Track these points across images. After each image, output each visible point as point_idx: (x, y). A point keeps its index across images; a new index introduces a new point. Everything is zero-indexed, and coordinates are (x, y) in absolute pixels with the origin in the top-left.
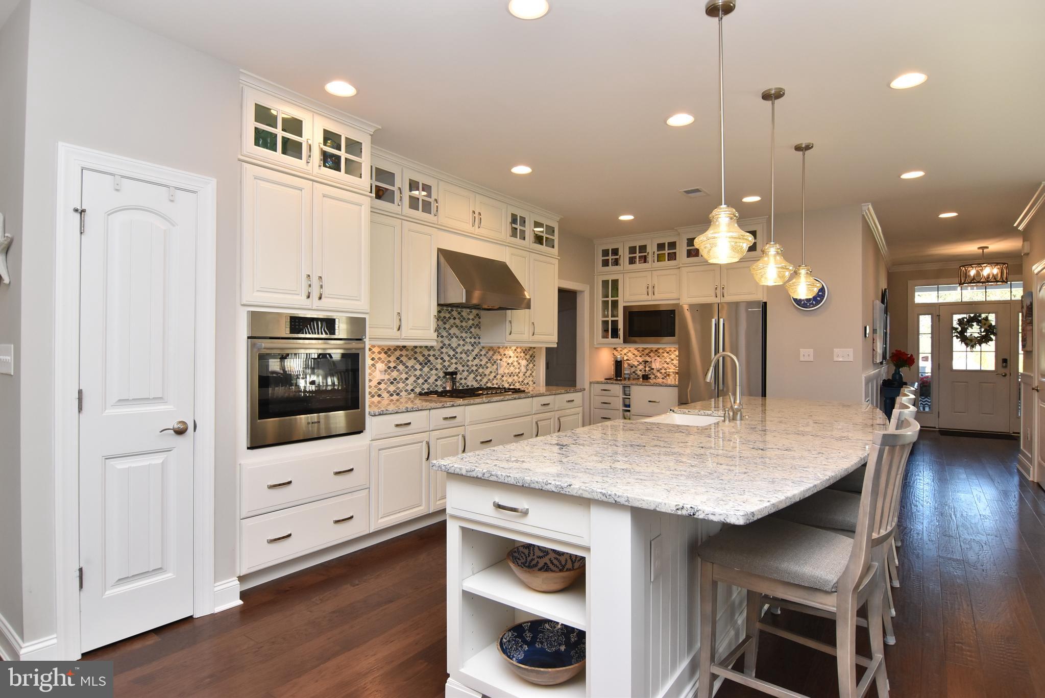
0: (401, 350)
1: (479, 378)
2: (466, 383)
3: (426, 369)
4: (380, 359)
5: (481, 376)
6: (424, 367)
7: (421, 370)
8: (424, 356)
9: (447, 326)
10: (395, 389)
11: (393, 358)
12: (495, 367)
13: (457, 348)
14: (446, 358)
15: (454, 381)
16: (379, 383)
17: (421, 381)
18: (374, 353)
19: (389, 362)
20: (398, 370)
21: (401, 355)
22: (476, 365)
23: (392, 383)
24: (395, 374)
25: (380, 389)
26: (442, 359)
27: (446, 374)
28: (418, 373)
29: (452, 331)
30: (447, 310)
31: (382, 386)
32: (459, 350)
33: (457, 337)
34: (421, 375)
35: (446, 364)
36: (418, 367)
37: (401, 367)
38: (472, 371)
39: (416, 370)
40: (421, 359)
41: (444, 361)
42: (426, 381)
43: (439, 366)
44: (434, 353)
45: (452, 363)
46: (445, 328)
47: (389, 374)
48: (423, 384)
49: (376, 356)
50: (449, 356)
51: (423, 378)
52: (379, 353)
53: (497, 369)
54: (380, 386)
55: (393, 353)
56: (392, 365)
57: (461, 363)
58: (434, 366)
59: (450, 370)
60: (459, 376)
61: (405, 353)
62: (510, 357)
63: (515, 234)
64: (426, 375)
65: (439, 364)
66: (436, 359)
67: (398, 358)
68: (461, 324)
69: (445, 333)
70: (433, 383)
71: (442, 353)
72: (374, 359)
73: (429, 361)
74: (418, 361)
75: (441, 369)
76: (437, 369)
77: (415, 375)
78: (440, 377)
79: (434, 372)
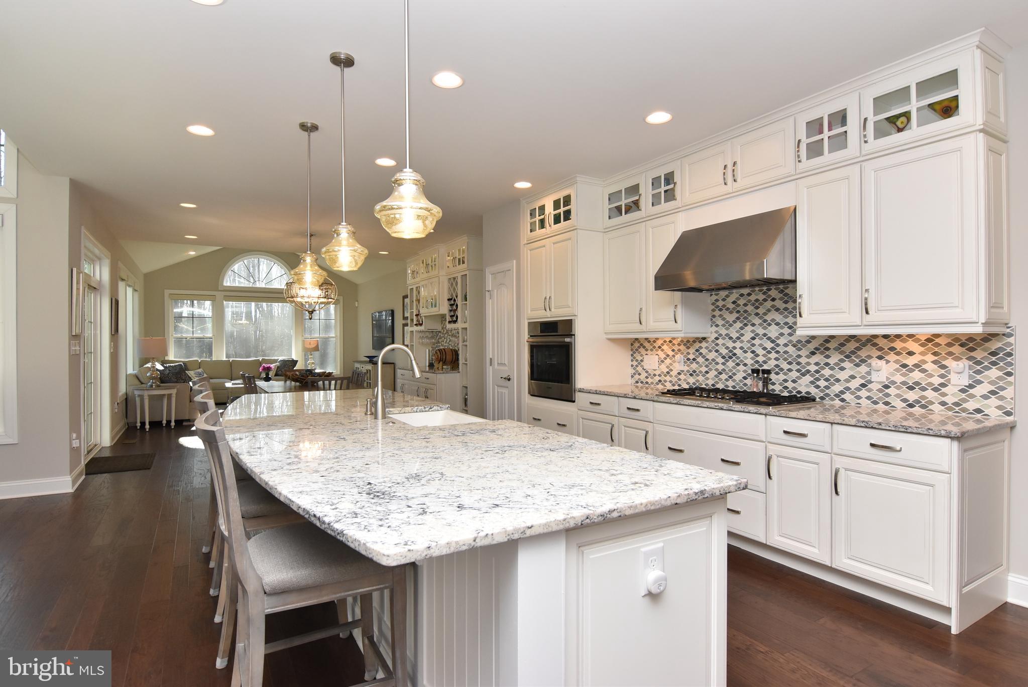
0: (700, 342)
1: (822, 383)
2: (794, 388)
3: (731, 364)
4: (679, 351)
5: (827, 380)
6: (727, 361)
7: (723, 364)
8: (727, 348)
9: (761, 311)
10: (694, 381)
11: (692, 351)
12: (863, 369)
13: (778, 338)
14: (760, 352)
15: (766, 382)
16: (679, 374)
18: (674, 345)
19: (689, 354)
20: (698, 363)
21: (701, 348)
22: (817, 364)
23: (691, 375)
24: (694, 366)
25: (680, 379)
26: (753, 352)
27: (754, 371)
28: (720, 367)
29: (768, 318)
30: (760, 291)
31: (682, 377)
32: (782, 341)
33: (777, 324)
34: (724, 370)
35: (761, 359)
36: (720, 360)
37: (700, 360)
38: (808, 371)
39: (717, 363)
40: (724, 351)
41: (757, 355)
42: (730, 377)
43: (749, 362)
44: (741, 345)
45: (770, 359)
46: (757, 314)
47: (688, 366)
48: (727, 380)
49: (676, 348)
50: (765, 349)
51: (727, 374)
52: (679, 345)
53: (869, 373)
54: (680, 377)
55: (692, 345)
56: (691, 357)
57: (785, 359)
58: (742, 361)
59: (765, 367)
60: (782, 377)
61: (704, 344)
62: (911, 353)
63: (815, 150)
64: (730, 371)
65: (749, 359)
66: (745, 352)
67: (697, 350)
68: (784, 306)
69: (757, 321)
70: (740, 381)
71: (753, 345)
72: (673, 350)
73: (735, 355)
74: (720, 354)
75: (752, 365)
76: (745, 364)
77: (717, 370)
78: (749, 375)
79: (741, 367)
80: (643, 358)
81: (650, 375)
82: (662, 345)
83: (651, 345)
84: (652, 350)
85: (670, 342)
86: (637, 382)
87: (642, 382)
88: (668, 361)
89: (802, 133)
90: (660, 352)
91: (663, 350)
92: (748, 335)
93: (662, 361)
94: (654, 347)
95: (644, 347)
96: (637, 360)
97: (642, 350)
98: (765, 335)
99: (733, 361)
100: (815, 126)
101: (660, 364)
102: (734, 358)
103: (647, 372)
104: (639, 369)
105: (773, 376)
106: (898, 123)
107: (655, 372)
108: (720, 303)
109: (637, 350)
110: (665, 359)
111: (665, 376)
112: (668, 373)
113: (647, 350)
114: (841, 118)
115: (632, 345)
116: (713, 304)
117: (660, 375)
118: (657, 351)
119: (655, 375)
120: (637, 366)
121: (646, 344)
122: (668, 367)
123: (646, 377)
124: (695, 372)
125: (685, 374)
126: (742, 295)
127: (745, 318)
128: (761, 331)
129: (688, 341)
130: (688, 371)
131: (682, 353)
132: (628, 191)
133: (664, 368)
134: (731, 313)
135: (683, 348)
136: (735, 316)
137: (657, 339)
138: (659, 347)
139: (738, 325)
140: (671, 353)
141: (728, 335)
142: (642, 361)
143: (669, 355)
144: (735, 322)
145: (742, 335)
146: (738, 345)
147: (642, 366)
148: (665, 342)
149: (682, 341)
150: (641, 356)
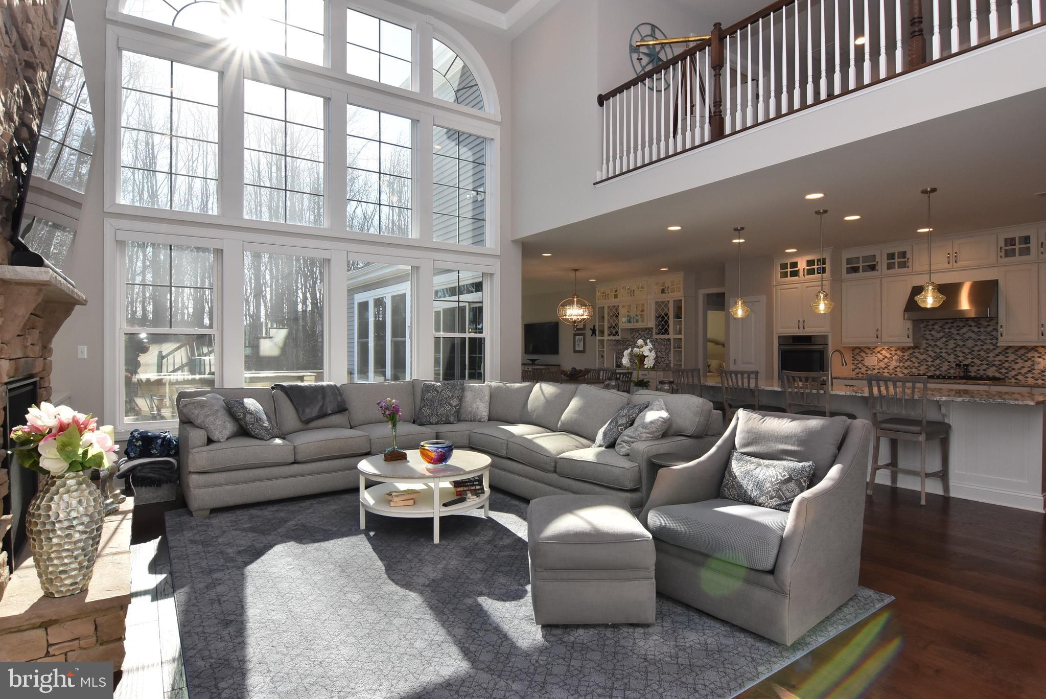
3: (938, 361)
4: (896, 354)
7: (932, 361)
8: (935, 352)
9: (961, 332)
11: (906, 354)
12: (1029, 363)
13: (973, 347)
14: (961, 354)
15: (967, 371)
16: (896, 368)
17: (932, 369)
19: (904, 356)
20: (911, 361)
22: (1000, 361)
23: (906, 368)
24: (908, 363)
25: (896, 371)
26: (955, 355)
27: (957, 365)
28: (930, 363)
29: (966, 336)
31: (898, 369)
32: (976, 349)
35: (961, 359)
36: (930, 359)
37: (913, 359)
38: (994, 365)
40: (933, 354)
41: (958, 356)
42: (938, 369)
43: (952, 360)
44: (946, 351)
45: (967, 358)
46: (958, 334)
47: (903, 363)
48: (935, 371)
50: (964, 353)
51: (935, 367)
52: (896, 350)
55: (906, 351)
56: (906, 358)
57: (978, 359)
58: (946, 360)
59: (965, 363)
60: (976, 368)
61: (916, 350)
64: (938, 365)
65: (951, 358)
66: (950, 355)
67: (910, 354)
68: (978, 330)
69: (958, 337)
70: (945, 371)
71: (955, 351)
72: (891, 354)
73: (941, 356)
74: (930, 356)
75: (955, 362)
76: (949, 362)
77: (927, 365)
78: (952, 367)
79: (946, 363)
80: (864, 359)
81: (870, 369)
82: (881, 350)
83: (871, 350)
84: (871, 354)
85: (888, 349)
86: (858, 374)
87: (862, 374)
88: (886, 360)
89: (1003, 244)
90: (879, 355)
91: (881, 354)
92: (951, 344)
93: (881, 361)
94: (874, 352)
95: (864, 352)
96: (858, 360)
97: (863, 354)
98: (964, 345)
99: (940, 360)
100: (1009, 241)
101: (879, 362)
102: (941, 358)
103: (867, 367)
104: (860, 365)
105: (970, 368)
107: (874, 367)
108: (930, 327)
109: (858, 354)
110: (884, 359)
111: (884, 369)
112: (886, 367)
113: (867, 354)
114: (1025, 240)
115: (853, 350)
116: (924, 327)
117: (879, 369)
118: (876, 354)
119: (874, 369)
120: (858, 364)
121: (867, 351)
122: (885, 364)
123: (867, 371)
124: (909, 366)
125: (901, 368)
126: (947, 323)
127: (949, 336)
128: (961, 343)
129: (903, 349)
130: (903, 366)
131: (899, 356)
132: (865, 259)
133: (882, 365)
134: (939, 332)
135: (899, 352)
136: (941, 334)
137: (877, 347)
138: (879, 352)
139: (944, 340)
140: (888, 356)
141: (936, 345)
142: (862, 360)
143: (886, 357)
144: (941, 338)
145: (947, 345)
146: (944, 351)
147: (862, 364)
148: (884, 349)
149: (899, 349)
150: (862, 357)
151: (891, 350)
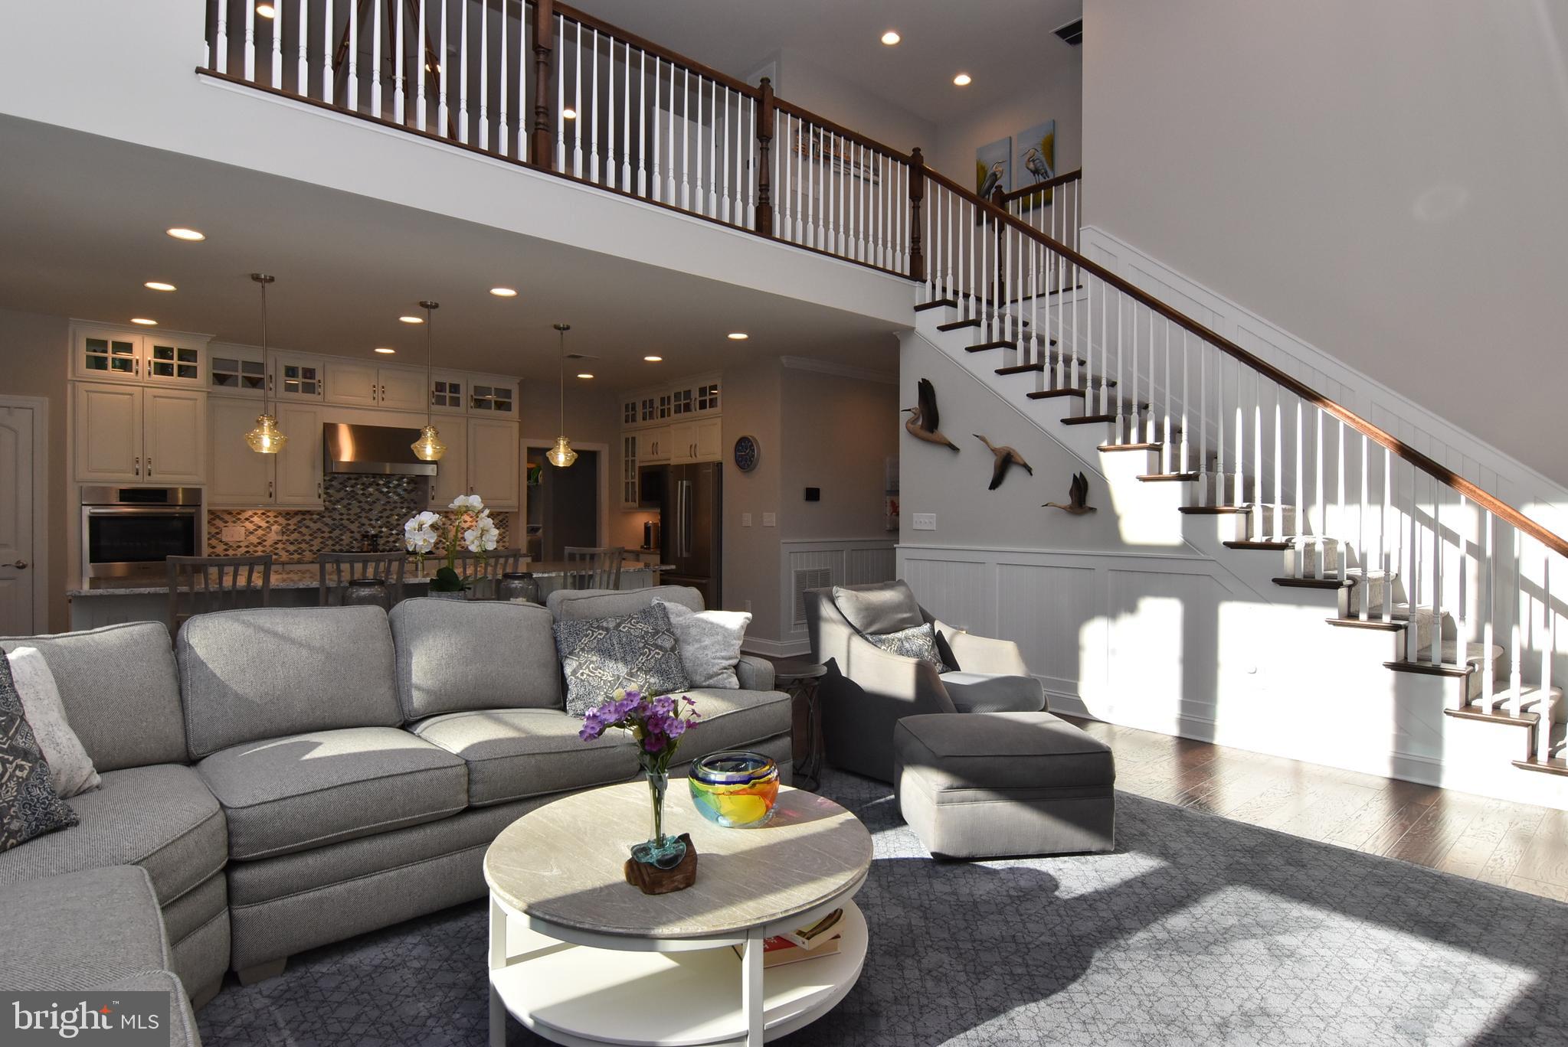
0: (303, 514)
3: (337, 532)
4: (276, 522)
6: (334, 530)
7: (330, 532)
8: (334, 519)
11: (293, 522)
13: (381, 512)
14: (366, 522)
16: (276, 543)
17: (330, 542)
19: (289, 525)
20: (299, 532)
21: (304, 519)
23: (291, 543)
24: (295, 535)
25: (277, 549)
26: (360, 522)
27: (362, 536)
28: (326, 535)
31: (280, 546)
33: (381, 502)
34: (330, 537)
35: (366, 527)
36: (326, 529)
37: (303, 530)
39: (323, 532)
40: (330, 522)
42: (337, 543)
43: (356, 530)
44: (348, 517)
46: (363, 494)
47: (288, 536)
48: (333, 545)
49: (271, 519)
52: (275, 517)
54: (277, 546)
55: (293, 517)
56: (292, 527)
58: (349, 529)
62: (465, 522)
63: (441, 401)
65: (355, 527)
66: (352, 522)
67: (299, 522)
69: (363, 499)
71: (360, 517)
72: (267, 522)
73: (342, 525)
74: (327, 524)
75: (359, 532)
76: (352, 532)
77: (322, 537)
78: (356, 540)
79: (348, 534)
80: (221, 531)
81: (232, 547)
82: (252, 517)
83: (234, 517)
84: (234, 522)
85: (263, 514)
88: (260, 532)
89: (433, 388)
90: (247, 524)
91: (252, 522)
92: (355, 508)
93: (251, 533)
94: (239, 519)
95: (222, 519)
97: (219, 522)
98: (370, 510)
99: (340, 530)
100: (440, 387)
101: (248, 536)
102: (341, 527)
103: (226, 544)
104: (213, 542)
106: (480, 403)
107: (239, 544)
110: (256, 530)
111: (256, 546)
112: (259, 543)
113: (226, 522)
114: (455, 388)
117: (247, 547)
118: (242, 522)
119: (240, 547)
121: (227, 517)
122: (259, 538)
123: (226, 550)
124: (297, 540)
125: (284, 544)
126: (350, 479)
127: (353, 497)
128: (367, 507)
129: (288, 514)
130: (287, 540)
131: (280, 525)
132: (247, 365)
133: (253, 539)
134: (338, 491)
135: (280, 519)
136: (342, 494)
137: (244, 511)
138: (247, 519)
139: (345, 502)
140: (264, 524)
141: (335, 509)
142: (217, 533)
143: (260, 527)
144: (342, 499)
145: (349, 509)
146: (345, 517)
147: (217, 539)
148: (256, 514)
149: (280, 514)
150: (217, 528)
151: (269, 517)
